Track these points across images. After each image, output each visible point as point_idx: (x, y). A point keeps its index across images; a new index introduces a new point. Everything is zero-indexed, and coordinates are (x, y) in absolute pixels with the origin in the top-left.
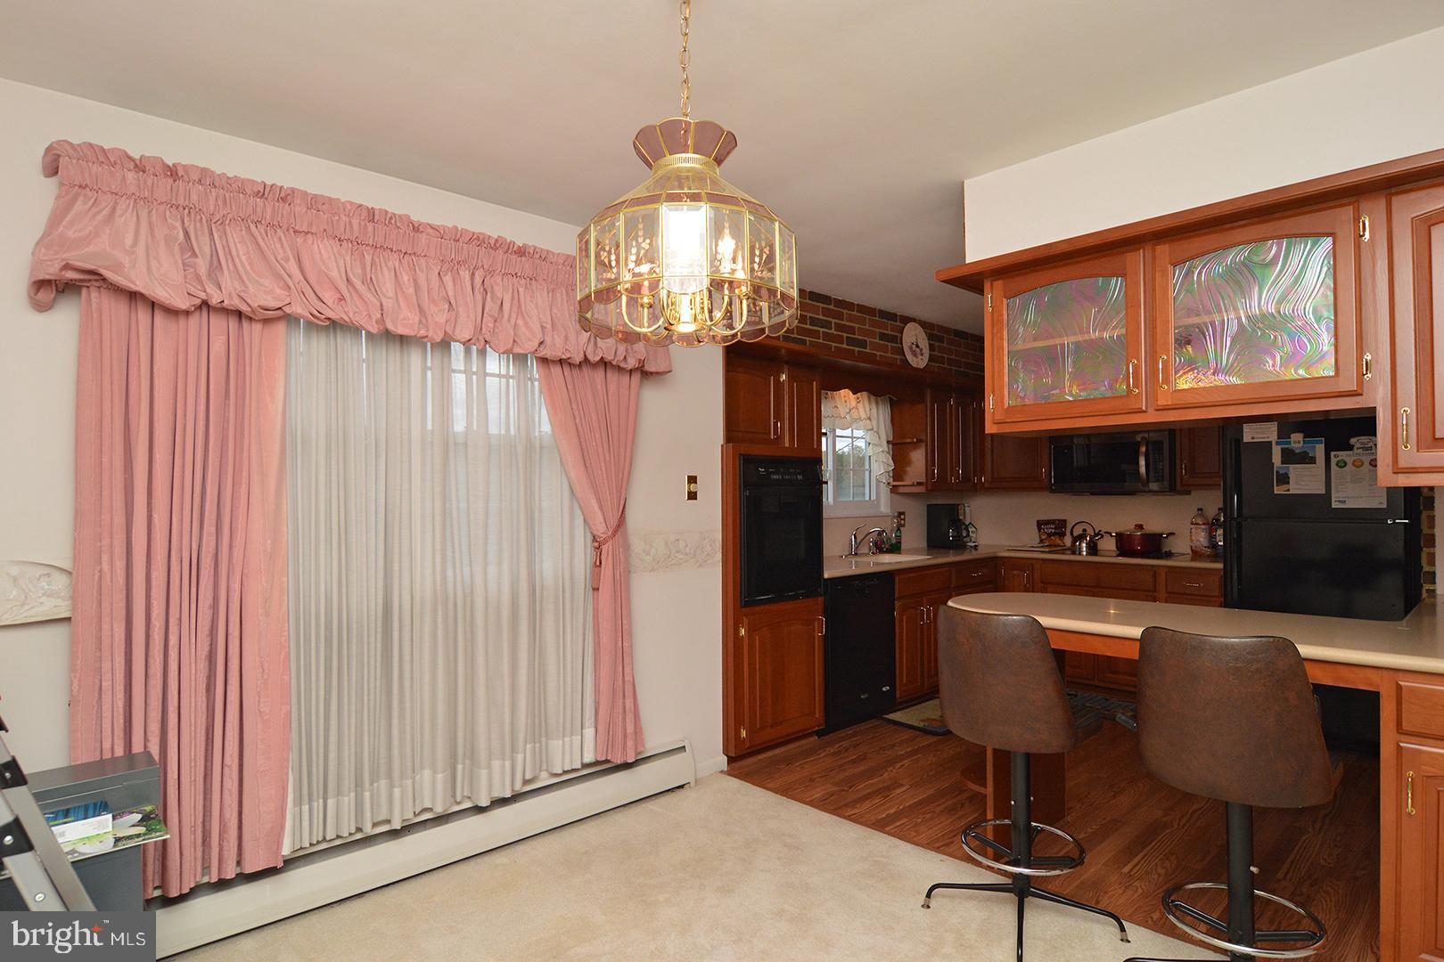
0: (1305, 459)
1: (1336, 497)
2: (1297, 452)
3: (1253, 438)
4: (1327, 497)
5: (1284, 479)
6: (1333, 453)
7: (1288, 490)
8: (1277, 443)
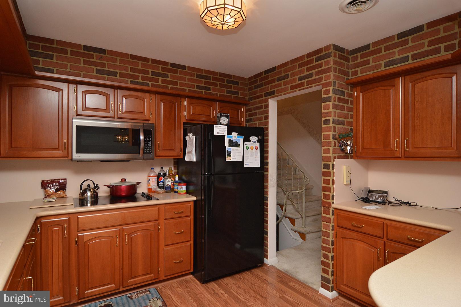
0: (236, 145)
1: (246, 163)
2: (234, 141)
3: (218, 133)
4: (242, 163)
5: (229, 154)
6: (245, 143)
7: (231, 160)
8: (228, 137)
